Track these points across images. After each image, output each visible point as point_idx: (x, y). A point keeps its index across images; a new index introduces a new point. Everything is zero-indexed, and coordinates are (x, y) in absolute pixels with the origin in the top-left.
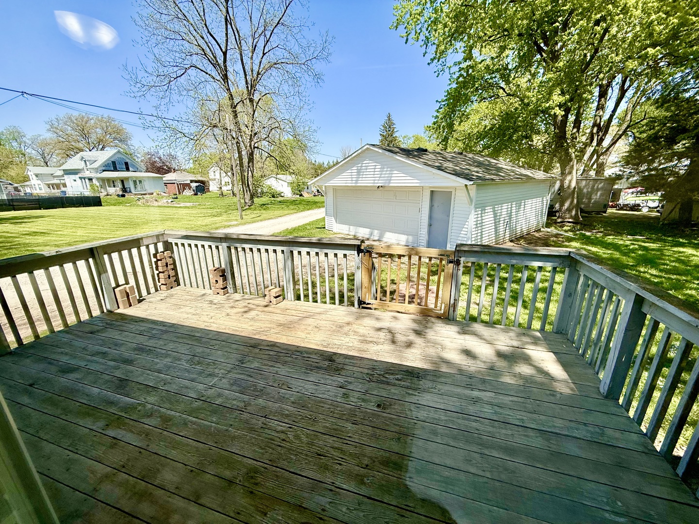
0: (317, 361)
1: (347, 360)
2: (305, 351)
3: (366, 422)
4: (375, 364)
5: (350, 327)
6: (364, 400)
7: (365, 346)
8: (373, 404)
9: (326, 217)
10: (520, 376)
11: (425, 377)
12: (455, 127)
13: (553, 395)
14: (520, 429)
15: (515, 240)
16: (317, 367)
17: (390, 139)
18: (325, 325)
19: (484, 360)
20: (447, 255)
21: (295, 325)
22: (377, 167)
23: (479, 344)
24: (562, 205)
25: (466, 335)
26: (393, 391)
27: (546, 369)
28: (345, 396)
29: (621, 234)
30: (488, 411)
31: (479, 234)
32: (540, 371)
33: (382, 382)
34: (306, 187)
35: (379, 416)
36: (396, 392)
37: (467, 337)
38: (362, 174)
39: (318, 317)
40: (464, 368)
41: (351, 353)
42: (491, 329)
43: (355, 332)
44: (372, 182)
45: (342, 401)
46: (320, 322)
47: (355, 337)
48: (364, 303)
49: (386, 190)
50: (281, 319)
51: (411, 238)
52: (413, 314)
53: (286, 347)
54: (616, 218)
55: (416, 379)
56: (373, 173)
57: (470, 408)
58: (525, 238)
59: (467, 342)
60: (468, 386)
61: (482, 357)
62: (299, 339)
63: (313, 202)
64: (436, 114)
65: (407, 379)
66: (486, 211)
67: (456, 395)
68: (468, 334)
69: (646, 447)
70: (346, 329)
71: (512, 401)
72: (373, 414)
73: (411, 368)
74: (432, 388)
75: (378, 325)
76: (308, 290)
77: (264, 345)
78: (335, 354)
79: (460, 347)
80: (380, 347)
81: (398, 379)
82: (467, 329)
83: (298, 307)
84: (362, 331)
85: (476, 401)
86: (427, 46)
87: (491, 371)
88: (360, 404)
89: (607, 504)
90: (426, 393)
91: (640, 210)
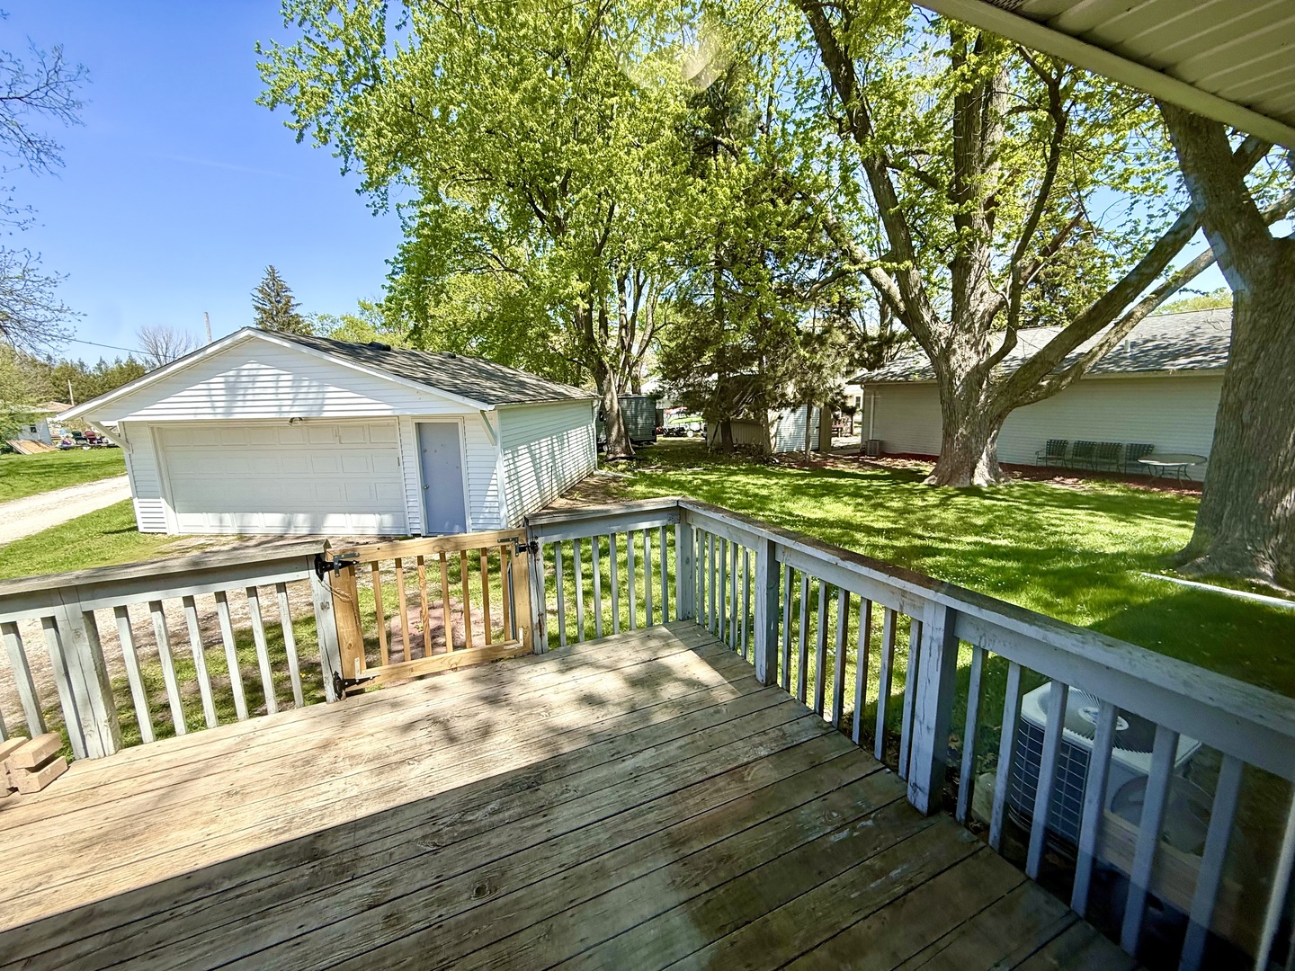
0: (274, 879)
1: (362, 832)
2: (218, 877)
3: (467, 948)
4: (432, 805)
5: (333, 753)
6: (442, 902)
7: (392, 778)
8: (466, 896)
9: (136, 501)
10: (671, 704)
11: (541, 779)
12: (431, 312)
13: (718, 712)
14: (708, 784)
15: (567, 493)
16: (280, 897)
17: (282, 318)
18: (259, 777)
19: (617, 701)
20: (513, 539)
21: (152, 820)
22: (283, 378)
23: (598, 677)
24: (609, 434)
25: (574, 671)
26: (495, 841)
27: (695, 677)
28: (391, 920)
29: (679, 468)
30: (657, 780)
31: (516, 493)
32: (692, 683)
33: (464, 838)
34: (27, 428)
35: (491, 912)
36: (504, 838)
37: (577, 673)
38: (242, 392)
39: (225, 764)
40: (595, 729)
41: (362, 813)
42: (603, 645)
43: (352, 757)
44: (276, 409)
45: (392, 937)
46: (238, 775)
47: (359, 769)
48: (353, 682)
49: (312, 427)
50: (85, 823)
51: (387, 519)
52: (469, 666)
53: (139, 900)
54: (667, 447)
55: (527, 792)
56: (273, 391)
57: (634, 792)
58: (579, 489)
59: (579, 681)
60: (615, 757)
61: (612, 698)
62: (184, 852)
63: (63, 465)
64: (388, 283)
65: (512, 801)
66: (520, 452)
67: (603, 782)
68: (576, 667)
69: (821, 727)
70: (325, 760)
71: (680, 747)
72: (475, 918)
73: (509, 776)
74: (562, 793)
75: (403, 717)
76: (133, 707)
77: (40, 940)
78: (319, 835)
79: (574, 696)
80: (426, 765)
81: (494, 813)
82: (570, 658)
83: (138, 765)
84: (367, 747)
85: (635, 776)
86: (347, 158)
87: (635, 714)
88: (437, 915)
89: (827, 824)
90: (557, 809)
91: (685, 435)
